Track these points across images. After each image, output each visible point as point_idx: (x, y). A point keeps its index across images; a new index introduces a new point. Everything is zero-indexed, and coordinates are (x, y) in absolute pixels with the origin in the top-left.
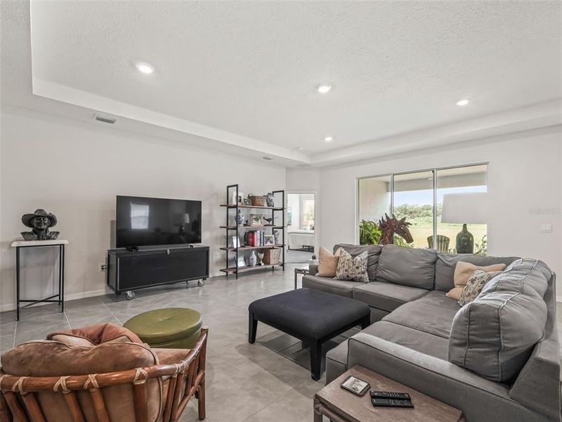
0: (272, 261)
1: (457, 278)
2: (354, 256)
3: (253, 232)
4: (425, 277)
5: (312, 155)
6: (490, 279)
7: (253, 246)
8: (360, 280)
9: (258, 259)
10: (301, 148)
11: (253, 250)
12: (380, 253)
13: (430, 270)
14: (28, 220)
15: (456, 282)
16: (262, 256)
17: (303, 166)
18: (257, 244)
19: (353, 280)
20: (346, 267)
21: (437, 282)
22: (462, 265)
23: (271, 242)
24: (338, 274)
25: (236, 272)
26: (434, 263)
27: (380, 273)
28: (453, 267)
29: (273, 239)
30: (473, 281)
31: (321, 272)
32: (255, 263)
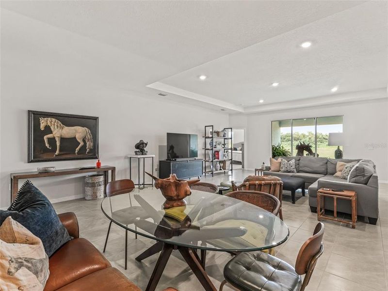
0: (227, 168)
1: (338, 168)
2: (288, 161)
3: (218, 152)
4: (323, 169)
5: (245, 108)
6: (353, 166)
7: (218, 159)
8: (293, 172)
9: (220, 167)
10: (243, 105)
11: (217, 161)
12: (299, 160)
13: (324, 166)
14: (137, 147)
15: (337, 170)
16: (222, 165)
17: (240, 113)
18: (221, 159)
19: (289, 172)
20: (286, 166)
21: (328, 171)
22: (339, 163)
23: (226, 157)
24: (282, 170)
25: (212, 173)
26: (327, 163)
27: (301, 169)
28: (336, 164)
29: (226, 156)
30: (346, 168)
31: (272, 169)
32: (219, 169)
